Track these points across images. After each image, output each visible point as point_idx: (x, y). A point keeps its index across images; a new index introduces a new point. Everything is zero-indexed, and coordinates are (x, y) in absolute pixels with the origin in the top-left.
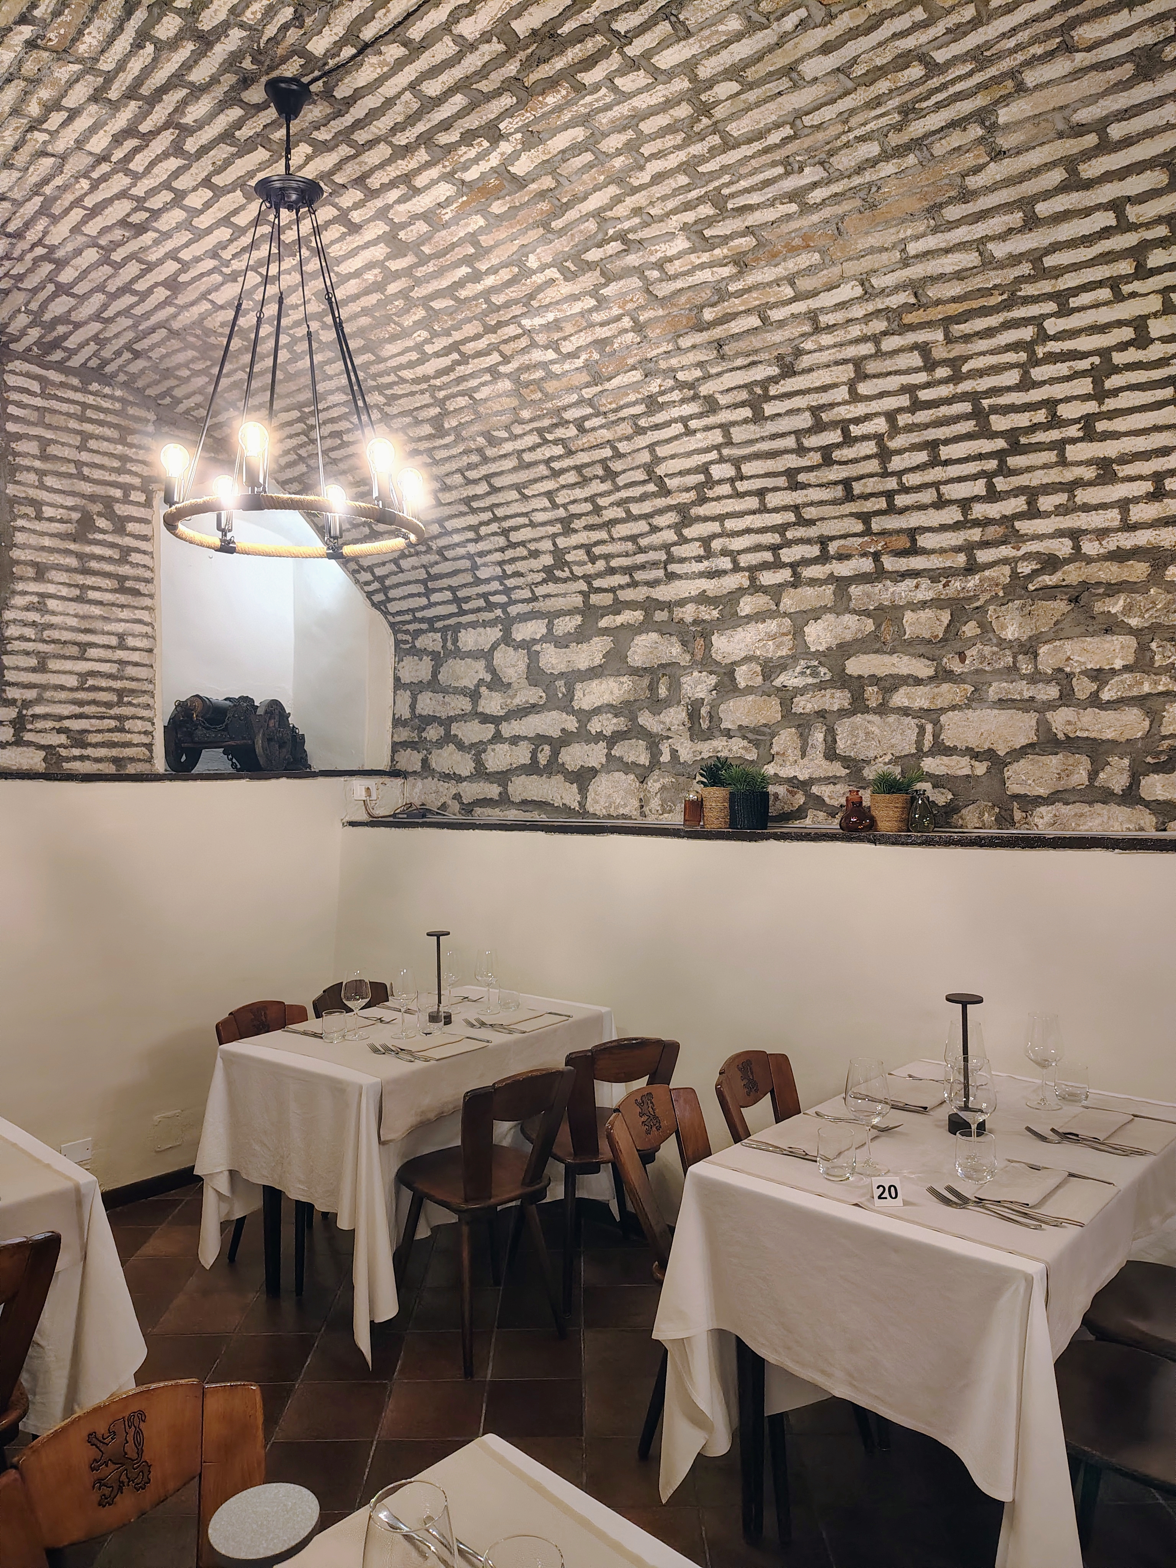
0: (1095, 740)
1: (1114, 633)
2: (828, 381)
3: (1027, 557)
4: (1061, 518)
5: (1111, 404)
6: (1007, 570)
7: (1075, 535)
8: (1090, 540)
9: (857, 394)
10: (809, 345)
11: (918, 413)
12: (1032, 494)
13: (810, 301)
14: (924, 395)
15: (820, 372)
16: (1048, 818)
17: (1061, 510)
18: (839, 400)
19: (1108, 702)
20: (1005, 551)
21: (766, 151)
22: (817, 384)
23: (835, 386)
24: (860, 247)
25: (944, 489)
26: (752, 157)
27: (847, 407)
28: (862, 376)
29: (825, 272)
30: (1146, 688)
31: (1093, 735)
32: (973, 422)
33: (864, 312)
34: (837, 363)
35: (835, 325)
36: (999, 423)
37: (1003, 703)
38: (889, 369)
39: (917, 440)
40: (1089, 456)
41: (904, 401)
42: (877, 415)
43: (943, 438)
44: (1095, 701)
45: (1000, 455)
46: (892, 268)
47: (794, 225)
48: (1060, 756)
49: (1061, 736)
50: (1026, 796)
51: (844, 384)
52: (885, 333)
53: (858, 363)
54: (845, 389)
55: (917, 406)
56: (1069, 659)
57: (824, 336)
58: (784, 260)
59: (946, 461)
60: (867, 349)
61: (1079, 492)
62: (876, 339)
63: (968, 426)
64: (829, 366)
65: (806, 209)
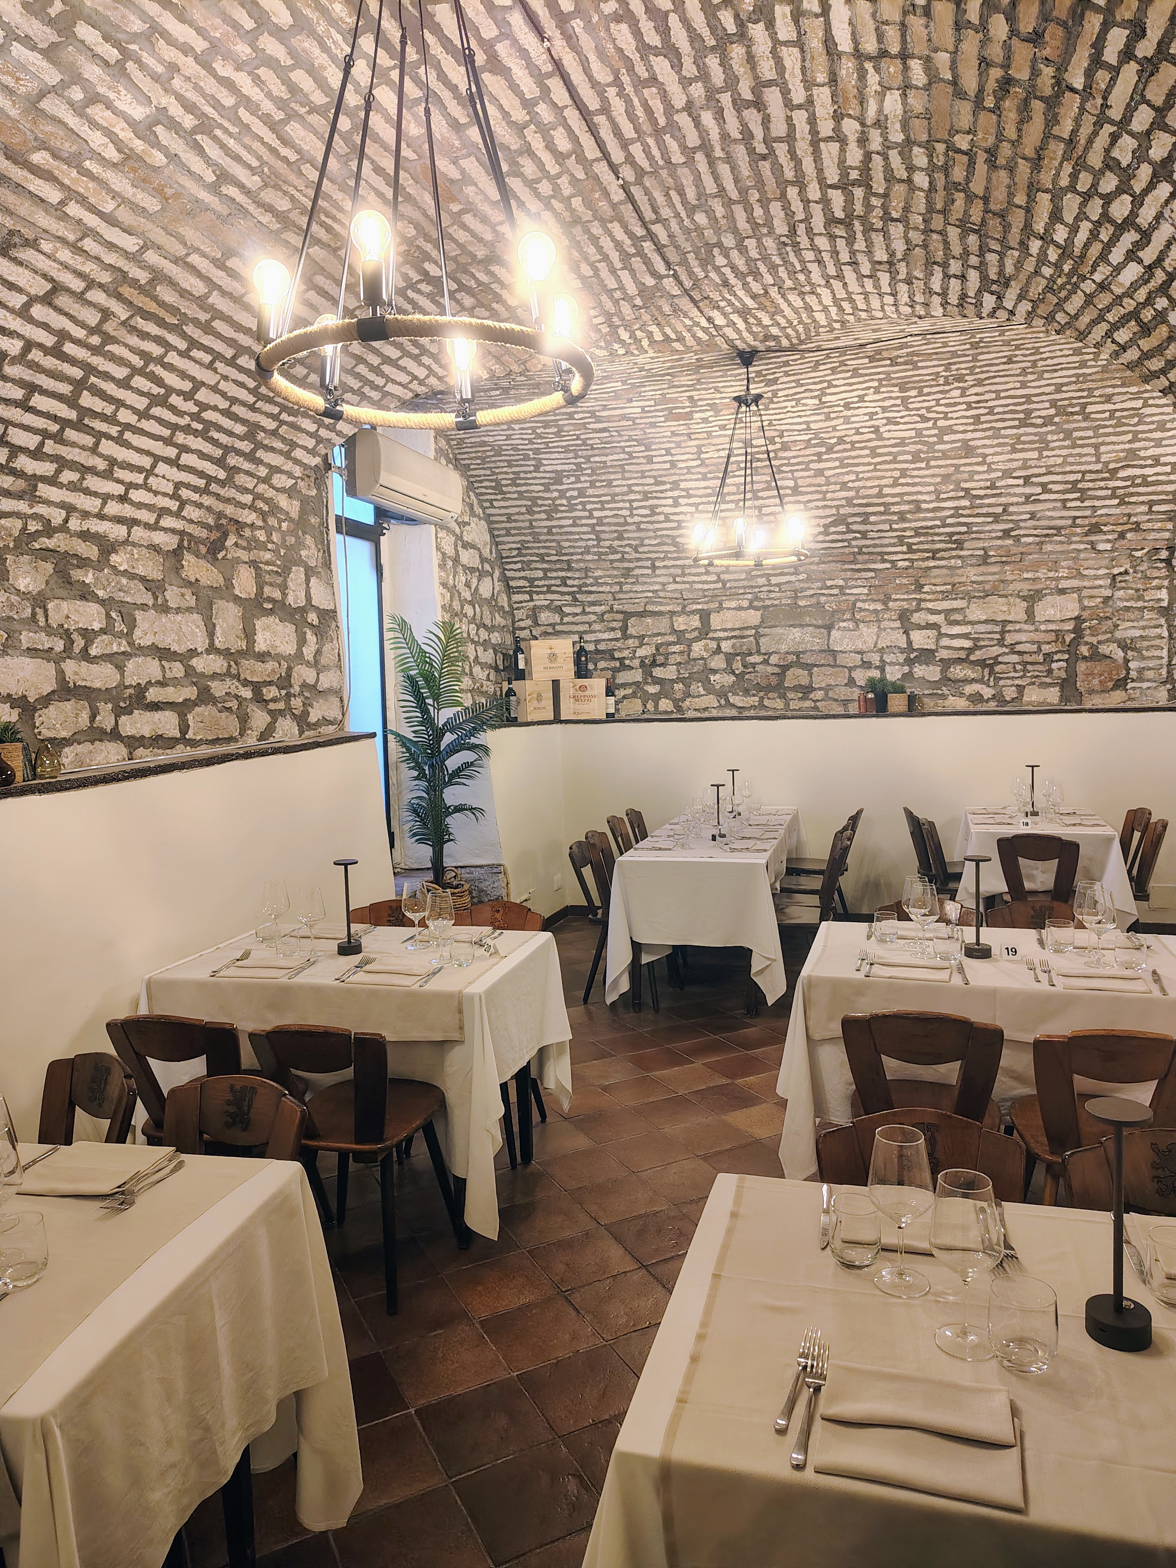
0: (89, 688)
1: (87, 600)
2: (21, 283)
3: (36, 517)
4: (68, 492)
5: (145, 425)
6: (19, 524)
7: (70, 509)
8: (77, 518)
9: (28, 310)
10: (46, 246)
11: (49, 357)
12: (63, 463)
13: (104, 224)
14: (69, 348)
15: (26, 272)
16: (71, 757)
17: (73, 487)
18: (10, 305)
19: (95, 657)
20: (22, 506)
21: (273, 151)
22: (10, 279)
23: (20, 290)
24: (181, 230)
25: (11, 430)
26: (263, 143)
27: (8, 314)
28: (47, 300)
29: (143, 220)
30: (115, 648)
31: (88, 684)
32: (71, 388)
33: (112, 262)
34: (45, 276)
35: (86, 251)
36: (87, 400)
37: (32, 652)
38: (71, 312)
39: (27, 378)
40: (109, 453)
41: (49, 340)
42: (20, 336)
43: (45, 387)
44: (85, 655)
45: (65, 423)
46: (168, 256)
47: (190, 185)
48: (72, 702)
49: (71, 685)
50: (55, 739)
51: (28, 294)
52: (101, 286)
53: (57, 288)
54: (25, 298)
55: (56, 352)
56: (67, 617)
57: (67, 251)
58: (143, 190)
59: (31, 407)
60: (77, 285)
61: (89, 477)
62: (91, 284)
63: (65, 389)
64: (36, 272)
65: (214, 188)
